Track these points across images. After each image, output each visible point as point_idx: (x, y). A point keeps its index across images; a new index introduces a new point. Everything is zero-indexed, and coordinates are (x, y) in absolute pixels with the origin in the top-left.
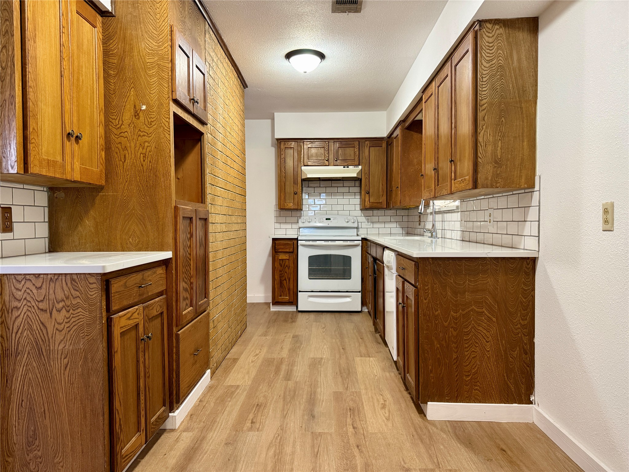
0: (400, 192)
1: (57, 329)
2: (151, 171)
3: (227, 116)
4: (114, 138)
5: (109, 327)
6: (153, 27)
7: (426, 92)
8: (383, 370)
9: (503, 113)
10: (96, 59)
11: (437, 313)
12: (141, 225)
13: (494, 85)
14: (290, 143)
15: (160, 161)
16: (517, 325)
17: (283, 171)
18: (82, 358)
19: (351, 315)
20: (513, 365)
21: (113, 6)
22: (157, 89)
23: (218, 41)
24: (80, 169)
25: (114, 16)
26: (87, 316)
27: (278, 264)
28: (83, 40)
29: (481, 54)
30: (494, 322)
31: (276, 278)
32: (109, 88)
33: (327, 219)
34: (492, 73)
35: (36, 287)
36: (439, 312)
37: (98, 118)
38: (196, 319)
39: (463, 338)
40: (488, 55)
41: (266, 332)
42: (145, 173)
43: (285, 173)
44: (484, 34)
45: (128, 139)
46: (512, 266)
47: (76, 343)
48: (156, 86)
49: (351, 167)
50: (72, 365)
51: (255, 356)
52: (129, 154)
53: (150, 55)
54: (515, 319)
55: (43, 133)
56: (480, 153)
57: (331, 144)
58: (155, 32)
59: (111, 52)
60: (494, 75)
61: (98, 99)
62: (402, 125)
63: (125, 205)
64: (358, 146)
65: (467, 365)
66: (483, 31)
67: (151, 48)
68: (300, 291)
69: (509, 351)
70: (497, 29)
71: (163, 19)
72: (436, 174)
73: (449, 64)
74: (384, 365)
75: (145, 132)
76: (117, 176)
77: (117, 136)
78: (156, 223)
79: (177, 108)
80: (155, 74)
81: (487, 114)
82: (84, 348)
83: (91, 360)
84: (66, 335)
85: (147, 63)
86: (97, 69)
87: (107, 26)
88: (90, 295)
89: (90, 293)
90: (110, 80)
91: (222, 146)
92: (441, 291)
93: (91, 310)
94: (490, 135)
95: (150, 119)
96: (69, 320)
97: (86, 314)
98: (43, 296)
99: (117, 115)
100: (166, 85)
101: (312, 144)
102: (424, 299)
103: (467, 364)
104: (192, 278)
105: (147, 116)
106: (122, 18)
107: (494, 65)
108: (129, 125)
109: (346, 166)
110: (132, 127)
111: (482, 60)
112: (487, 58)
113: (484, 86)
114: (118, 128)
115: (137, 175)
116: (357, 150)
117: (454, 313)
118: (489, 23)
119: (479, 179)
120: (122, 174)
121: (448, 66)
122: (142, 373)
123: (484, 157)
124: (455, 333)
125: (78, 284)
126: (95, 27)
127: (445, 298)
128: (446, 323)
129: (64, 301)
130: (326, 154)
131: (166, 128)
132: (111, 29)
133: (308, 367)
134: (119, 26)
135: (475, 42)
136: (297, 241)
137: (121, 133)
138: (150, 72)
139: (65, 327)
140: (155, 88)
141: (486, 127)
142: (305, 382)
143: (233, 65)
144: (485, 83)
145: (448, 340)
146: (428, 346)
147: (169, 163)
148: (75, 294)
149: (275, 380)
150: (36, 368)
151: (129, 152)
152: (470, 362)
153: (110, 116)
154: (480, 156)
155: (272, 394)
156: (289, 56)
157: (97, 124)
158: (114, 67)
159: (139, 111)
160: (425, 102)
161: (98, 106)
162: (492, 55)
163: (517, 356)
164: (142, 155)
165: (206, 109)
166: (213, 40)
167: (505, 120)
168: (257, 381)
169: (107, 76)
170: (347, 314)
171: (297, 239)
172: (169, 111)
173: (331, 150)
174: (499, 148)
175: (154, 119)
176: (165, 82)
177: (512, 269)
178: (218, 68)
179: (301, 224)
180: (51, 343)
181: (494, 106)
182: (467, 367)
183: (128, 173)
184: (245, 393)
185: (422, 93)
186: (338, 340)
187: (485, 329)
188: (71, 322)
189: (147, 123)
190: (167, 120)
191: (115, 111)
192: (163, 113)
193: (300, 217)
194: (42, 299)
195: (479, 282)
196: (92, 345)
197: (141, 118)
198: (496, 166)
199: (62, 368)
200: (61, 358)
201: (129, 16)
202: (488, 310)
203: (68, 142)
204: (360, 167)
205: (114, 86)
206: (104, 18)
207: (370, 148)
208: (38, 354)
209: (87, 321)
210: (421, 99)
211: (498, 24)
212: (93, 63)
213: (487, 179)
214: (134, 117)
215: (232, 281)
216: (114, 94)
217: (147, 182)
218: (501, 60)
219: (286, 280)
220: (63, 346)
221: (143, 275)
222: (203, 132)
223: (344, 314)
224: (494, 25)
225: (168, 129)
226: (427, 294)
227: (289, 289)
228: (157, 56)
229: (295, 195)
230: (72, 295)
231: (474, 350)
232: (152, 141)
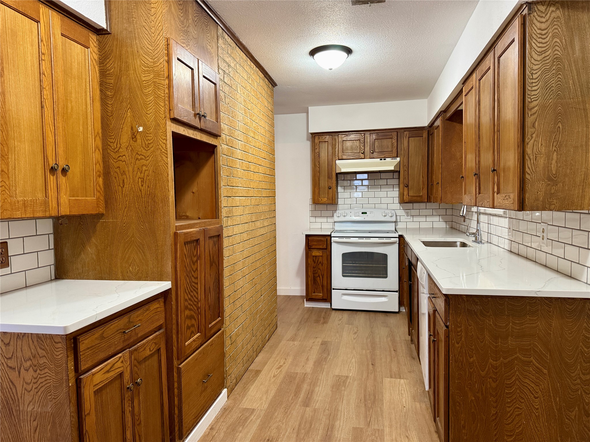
0: (440, 189)
1: (25, 389)
2: (149, 196)
3: (249, 121)
4: (113, 162)
5: (78, 388)
6: (149, 42)
7: (467, 84)
8: (414, 398)
9: (560, 117)
10: (89, 82)
11: (472, 360)
12: (141, 253)
13: (548, 83)
14: (324, 137)
15: (158, 185)
16: (576, 380)
17: (318, 165)
18: (51, 422)
19: (387, 316)
20: (570, 428)
21: (108, 23)
22: (153, 108)
23: (236, 44)
24: (69, 202)
25: (110, 34)
26: (54, 377)
27: (312, 260)
28: (71, 64)
29: (530, 44)
30: (545, 374)
31: (310, 275)
32: (107, 110)
33: (363, 213)
34: (545, 67)
35: (5, 344)
36: (475, 358)
37: (93, 144)
38: (206, 344)
39: (505, 391)
40: (541, 45)
41: (295, 335)
42: (143, 199)
43: (319, 168)
44: (534, 19)
45: (126, 163)
46: (571, 307)
47: (44, 406)
48: (152, 106)
49: (388, 160)
50: (41, 429)
51: (279, 368)
52: (127, 178)
53: (145, 73)
54: (573, 373)
55: (17, 172)
56: (529, 168)
57: (367, 135)
58: (150, 47)
59: (108, 72)
60: (549, 70)
61: (92, 123)
62: (442, 115)
63: (124, 233)
64: (396, 137)
65: (508, 424)
66: (534, 16)
67: (146, 65)
68: (334, 289)
69: (565, 411)
70: (553, 11)
71: (158, 32)
72: (477, 180)
73: (491, 54)
74: (415, 391)
75: (143, 155)
76: (116, 202)
77: (115, 161)
78: (155, 251)
79: (177, 126)
80: (151, 93)
81: (538, 120)
82: (51, 411)
83: (59, 426)
84: (35, 396)
85: (143, 81)
86: (91, 92)
87: (104, 44)
88: (56, 355)
89: (55, 352)
90: (108, 102)
91: (242, 154)
92: (478, 334)
93: (57, 371)
94: (542, 145)
95: (147, 141)
96: (36, 380)
97: (53, 376)
98: (11, 354)
99: (115, 138)
100: (163, 104)
101: (347, 137)
102: (456, 344)
103: (510, 421)
104: (199, 303)
105: (144, 138)
106: (118, 35)
107: (548, 58)
108: (127, 148)
109: (383, 159)
110: (130, 150)
111: (531, 52)
112: (539, 50)
113: (534, 84)
114: (117, 151)
115: (136, 201)
116: (394, 141)
117: (494, 361)
118: (542, 4)
119: (527, 200)
120: (121, 200)
121: (491, 57)
122: (130, 423)
123: (533, 173)
124: (494, 385)
125: (43, 343)
126: (88, 48)
127: (482, 342)
128: (483, 371)
129: (31, 360)
130: (362, 146)
131: (163, 150)
132: (107, 47)
133: (331, 389)
134: (115, 43)
135: (522, 30)
136: (330, 238)
137: (119, 157)
138: (146, 91)
139: (33, 388)
140: (151, 107)
141: (537, 136)
142: (324, 411)
143: (258, 66)
144: (536, 80)
145: (485, 392)
146: (460, 398)
147: (167, 188)
148: (41, 353)
149: (293, 404)
150: (8, 428)
151: (128, 176)
152: (514, 419)
153: (109, 140)
154: (529, 172)
155: (286, 424)
156: (313, 53)
157: (93, 150)
158: (111, 87)
159: (136, 133)
160: (466, 95)
161: (93, 131)
162: (545, 45)
163: (575, 416)
164: (140, 179)
165: (219, 120)
166: (230, 45)
167: (563, 126)
168: (274, 405)
169: (104, 97)
170: (383, 314)
171: (330, 236)
172: (166, 132)
173: (367, 142)
174: (554, 162)
175: (152, 141)
176: (161, 101)
177: (570, 311)
178: (236, 73)
179: (336, 219)
180: (20, 404)
181: (548, 108)
182: (510, 425)
183: (127, 199)
184: (259, 420)
185: (463, 84)
186: (368, 351)
187: (533, 382)
188: (39, 383)
189: (144, 145)
190: (164, 141)
191: (113, 134)
192: (160, 134)
193: (336, 210)
194: (11, 357)
195: (526, 325)
196: (59, 409)
197: (138, 141)
198: (549, 184)
199: (32, 430)
200: (30, 421)
201: (124, 32)
202: (538, 360)
203: (52, 177)
204: (398, 159)
205: (111, 108)
206: (100, 36)
207: (410, 138)
208: (8, 413)
209: (54, 383)
210: (461, 91)
211: (554, 5)
212: (86, 86)
213: (537, 199)
214: (131, 140)
215: (257, 288)
216: (111, 116)
217: (145, 208)
218: (558, 51)
219: (319, 277)
220: (32, 408)
221: (130, 318)
222: (216, 145)
223: (380, 315)
224: (549, 7)
225: (165, 152)
226: (459, 337)
227: (323, 286)
228: (153, 73)
229: (330, 190)
230: (38, 354)
231: (518, 406)
232: (150, 164)
